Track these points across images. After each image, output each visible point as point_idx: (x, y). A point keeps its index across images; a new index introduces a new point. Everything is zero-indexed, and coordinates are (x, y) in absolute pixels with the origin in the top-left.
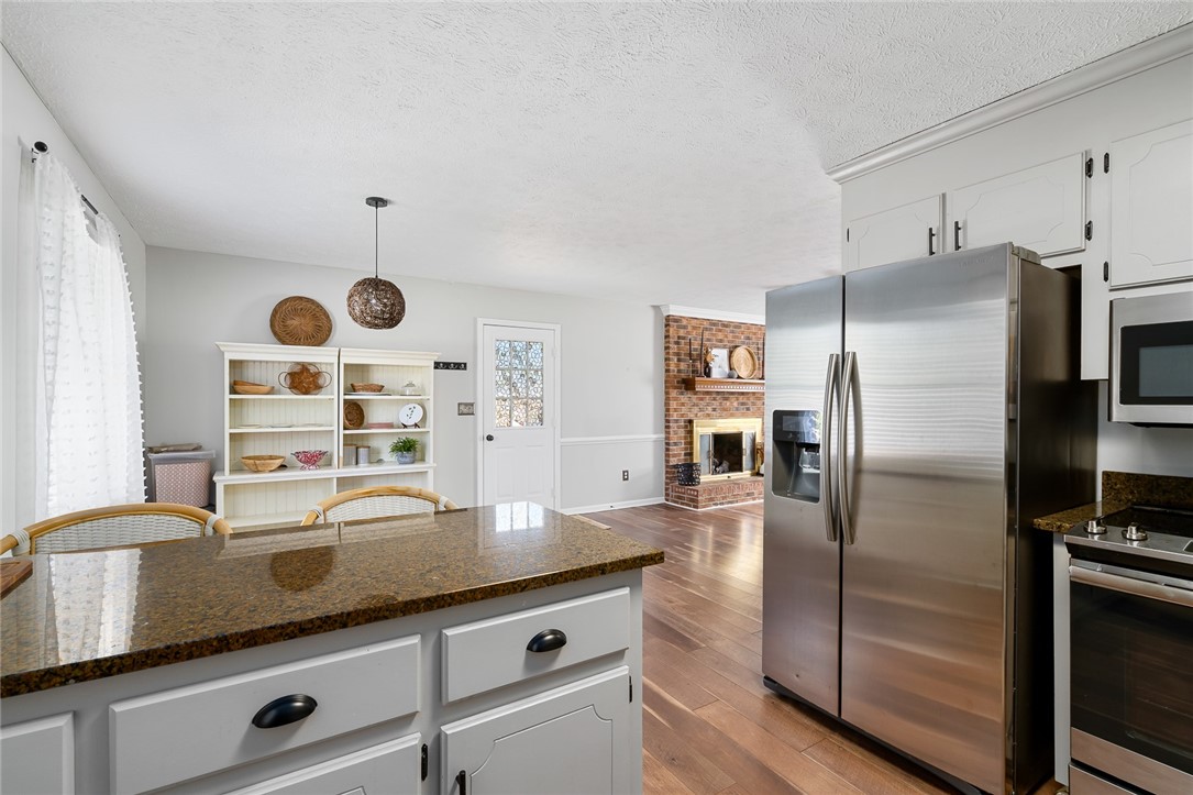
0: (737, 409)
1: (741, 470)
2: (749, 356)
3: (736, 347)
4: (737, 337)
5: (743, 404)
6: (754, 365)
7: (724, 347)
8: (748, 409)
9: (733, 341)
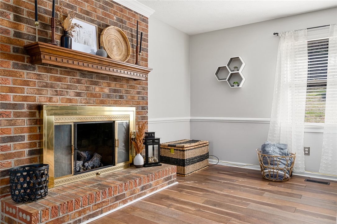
0: (109, 96)
1: (112, 163)
2: (122, 39)
3: (107, 26)
4: (109, 16)
5: (115, 91)
6: (128, 50)
7: (92, 21)
8: (121, 97)
9: (103, 19)
